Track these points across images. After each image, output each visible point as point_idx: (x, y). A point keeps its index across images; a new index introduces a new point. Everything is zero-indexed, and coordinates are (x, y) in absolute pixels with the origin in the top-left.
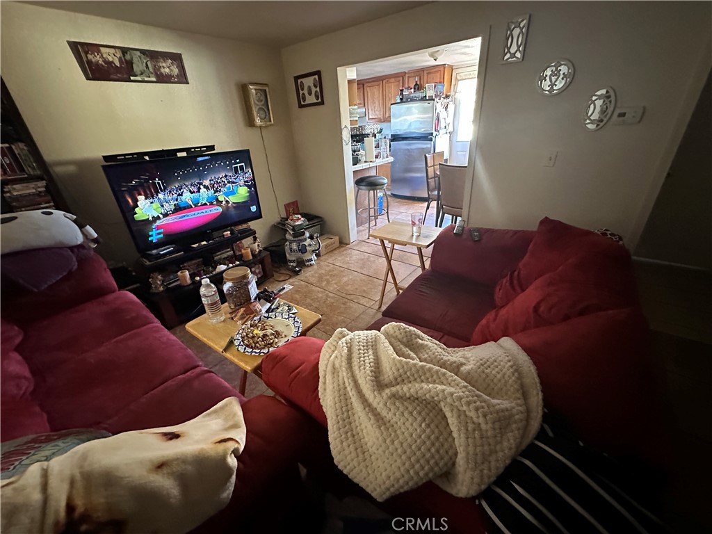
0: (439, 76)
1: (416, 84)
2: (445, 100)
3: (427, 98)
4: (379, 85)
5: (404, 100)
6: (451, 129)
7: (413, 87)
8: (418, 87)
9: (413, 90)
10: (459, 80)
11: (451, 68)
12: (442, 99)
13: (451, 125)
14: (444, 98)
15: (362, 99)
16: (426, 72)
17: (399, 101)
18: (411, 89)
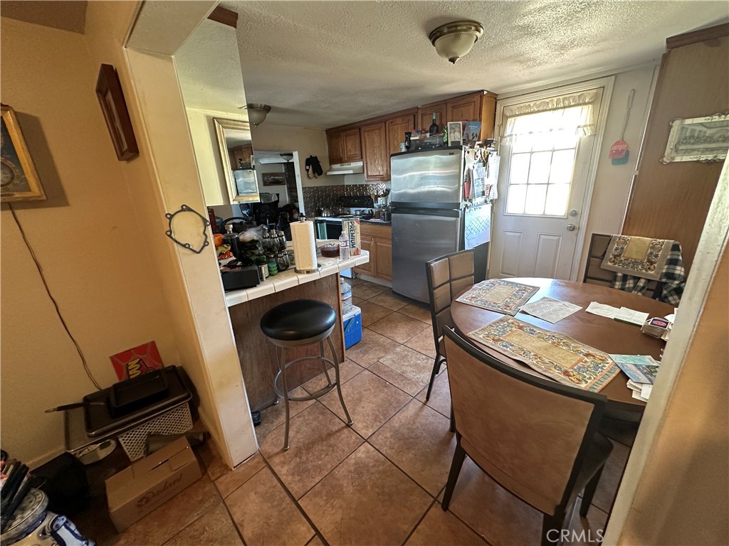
0: (472, 111)
1: (434, 125)
2: (483, 150)
3: (450, 145)
4: (380, 129)
5: (413, 148)
6: (494, 194)
7: (428, 129)
8: (437, 129)
9: (428, 135)
10: (508, 117)
11: (494, 98)
12: (477, 147)
13: (494, 190)
14: (481, 146)
15: (358, 148)
16: (449, 105)
17: (404, 150)
18: (427, 132)
